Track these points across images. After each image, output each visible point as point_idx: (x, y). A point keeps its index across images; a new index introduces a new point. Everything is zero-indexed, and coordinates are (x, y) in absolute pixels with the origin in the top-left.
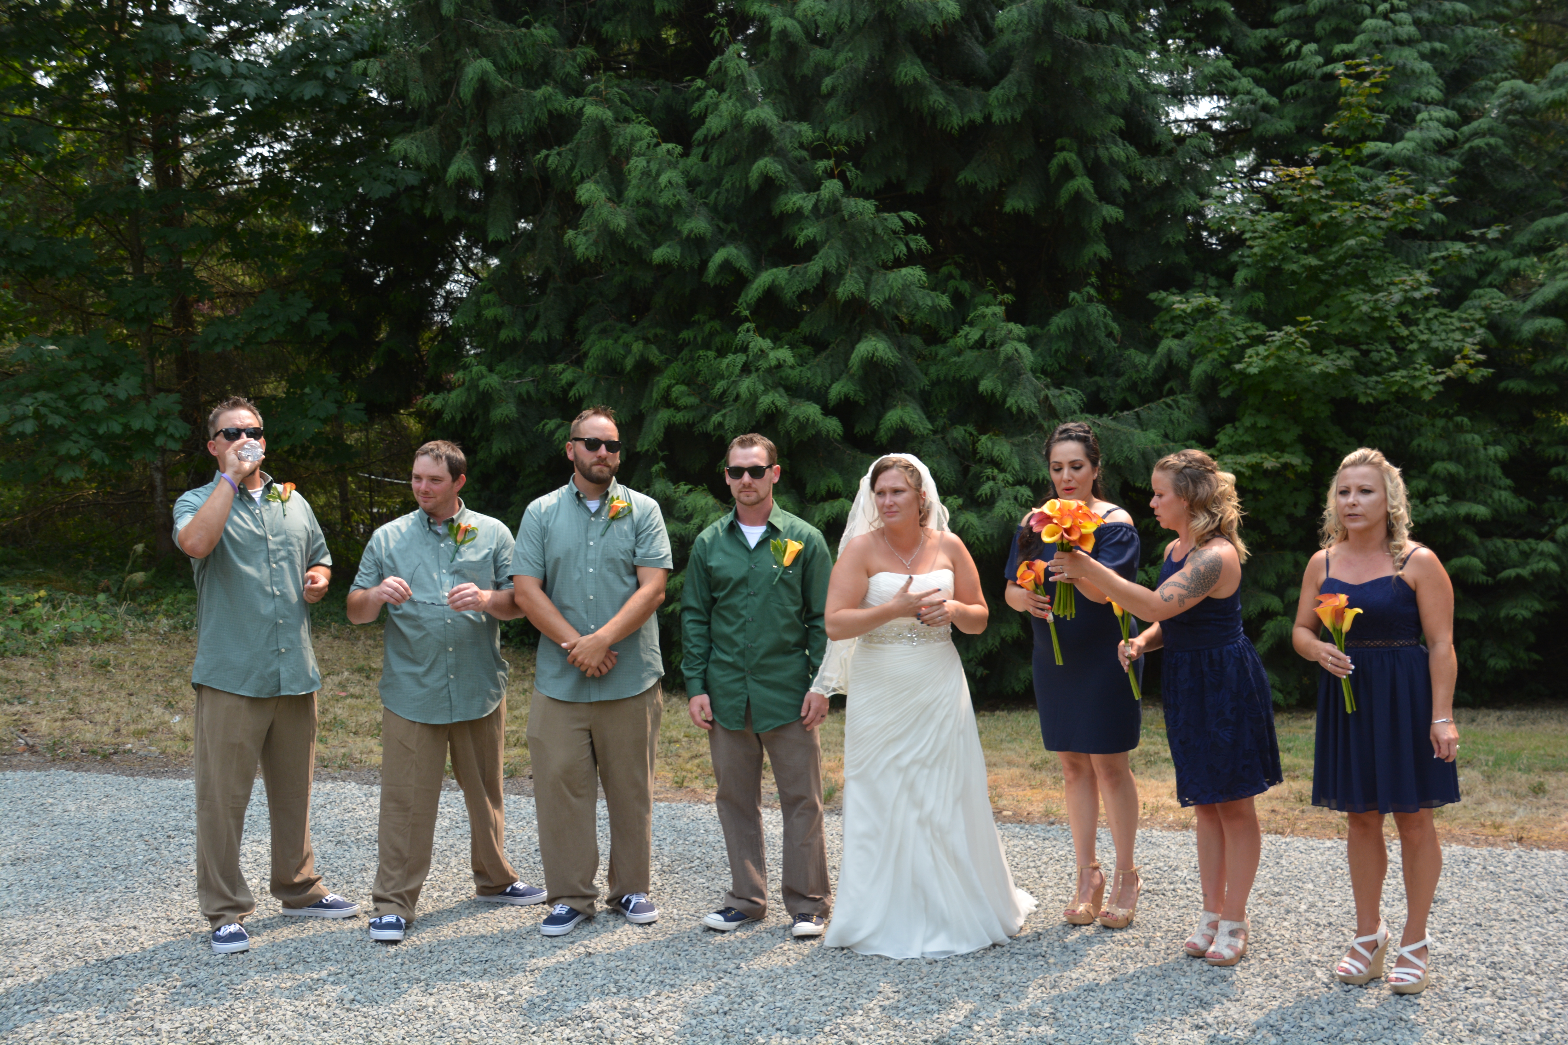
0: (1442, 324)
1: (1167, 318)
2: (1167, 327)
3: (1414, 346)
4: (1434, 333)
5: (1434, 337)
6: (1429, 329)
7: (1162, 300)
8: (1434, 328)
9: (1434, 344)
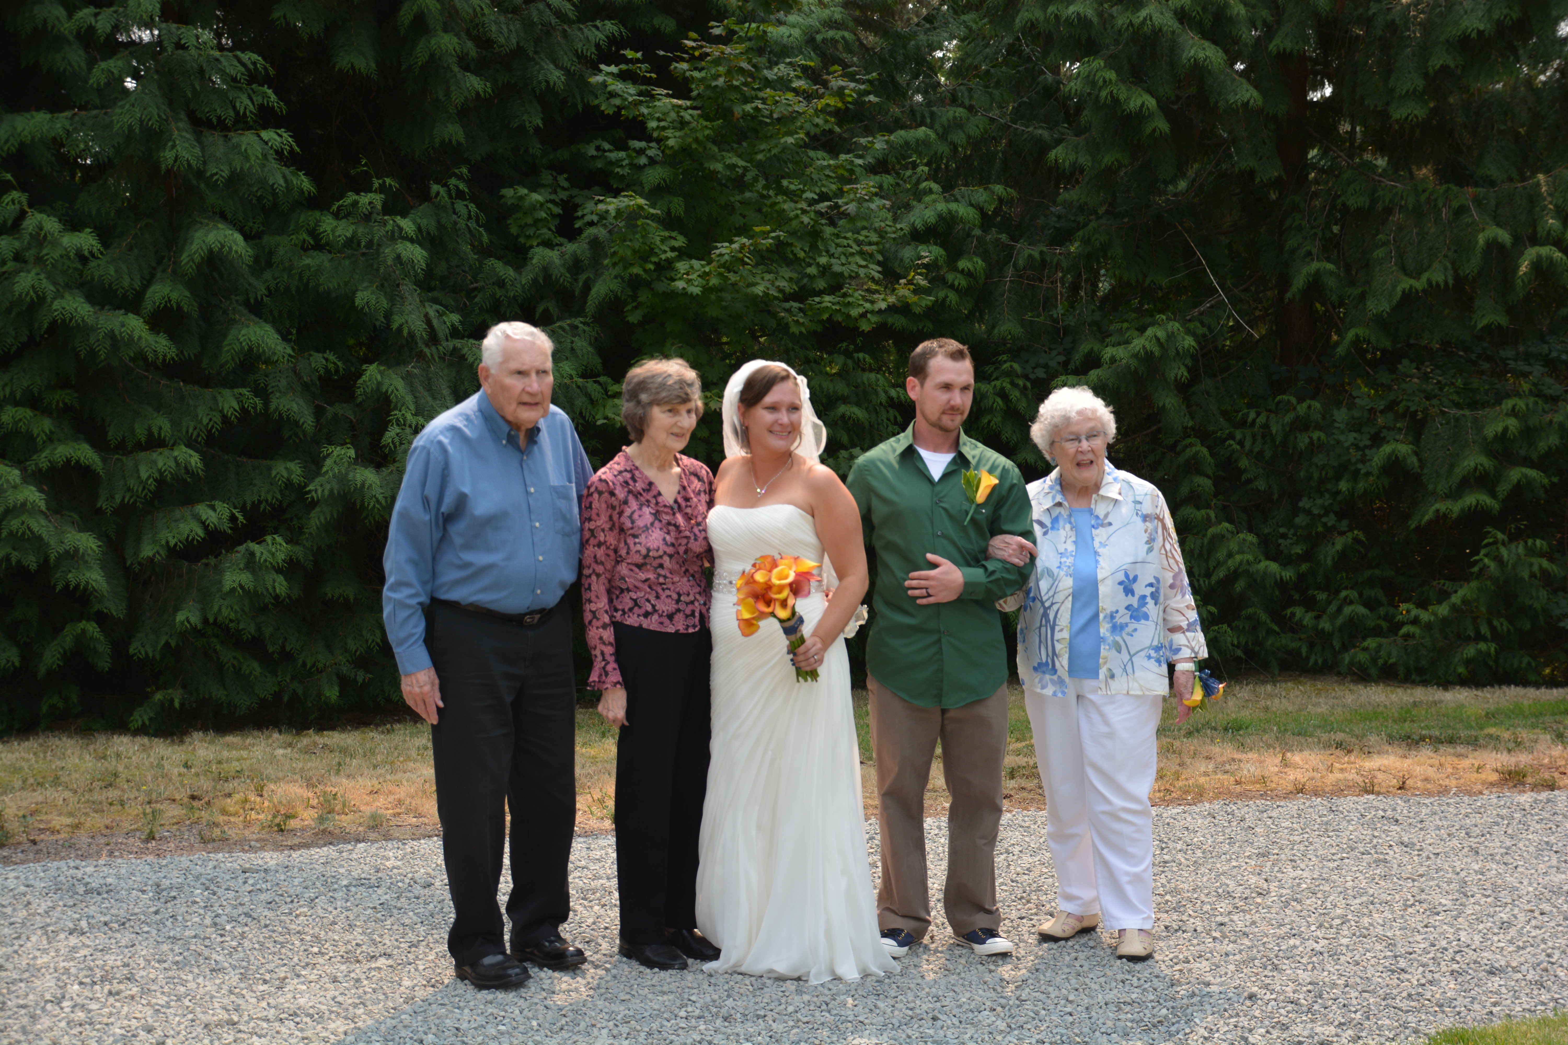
0: (838, 245)
1: (530, 221)
2: (530, 231)
3: (812, 270)
4: (832, 256)
5: (833, 261)
6: (827, 251)
7: (521, 198)
8: (832, 250)
9: (837, 268)
